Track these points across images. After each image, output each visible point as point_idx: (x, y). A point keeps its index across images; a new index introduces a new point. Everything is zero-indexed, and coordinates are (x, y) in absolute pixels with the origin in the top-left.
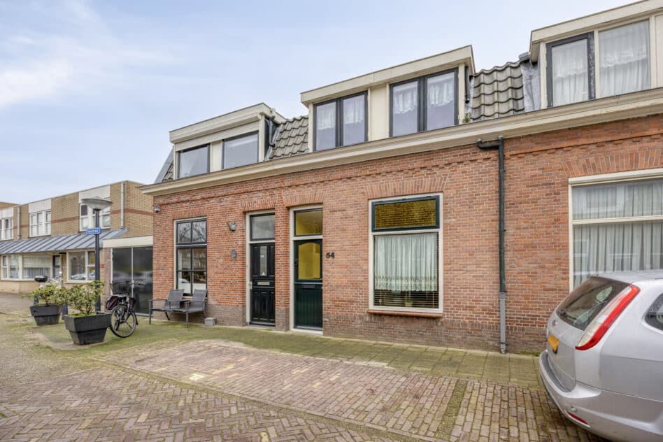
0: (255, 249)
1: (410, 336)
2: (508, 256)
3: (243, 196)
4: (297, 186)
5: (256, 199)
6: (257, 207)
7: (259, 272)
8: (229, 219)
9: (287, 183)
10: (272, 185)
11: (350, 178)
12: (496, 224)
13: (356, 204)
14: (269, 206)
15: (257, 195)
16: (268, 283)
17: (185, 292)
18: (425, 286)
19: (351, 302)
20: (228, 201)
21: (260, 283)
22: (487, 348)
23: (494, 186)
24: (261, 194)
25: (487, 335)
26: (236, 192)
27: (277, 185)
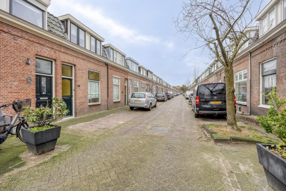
0: (39, 78)
3: (36, 44)
4: (67, 54)
5: (44, 50)
6: (46, 55)
7: (41, 92)
8: (24, 55)
10: (55, 47)
12: (107, 82)
13: (85, 69)
14: (53, 57)
15: (46, 48)
16: (46, 98)
18: (97, 96)
19: (84, 103)
20: (23, 43)
21: (41, 98)
22: (106, 110)
23: (107, 73)
24: (48, 49)
25: (106, 106)
26: (32, 39)
27: (58, 49)
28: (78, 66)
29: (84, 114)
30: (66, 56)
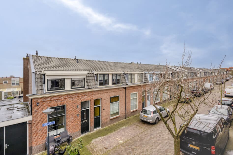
0: (82, 112)
1: (116, 122)
2: (126, 104)
3: (81, 97)
4: (97, 94)
5: (85, 98)
7: (84, 118)
8: (76, 104)
9: (94, 93)
11: (107, 92)
12: (125, 100)
13: (108, 98)
14: (89, 99)
16: (86, 120)
17: (55, 135)
18: (117, 111)
19: (107, 118)
20: (75, 99)
21: (84, 121)
22: (124, 119)
23: (125, 94)
24: (87, 96)
25: (124, 117)
26: (79, 96)
27: (91, 94)
28: (103, 98)
29: (107, 125)
30: (96, 96)
